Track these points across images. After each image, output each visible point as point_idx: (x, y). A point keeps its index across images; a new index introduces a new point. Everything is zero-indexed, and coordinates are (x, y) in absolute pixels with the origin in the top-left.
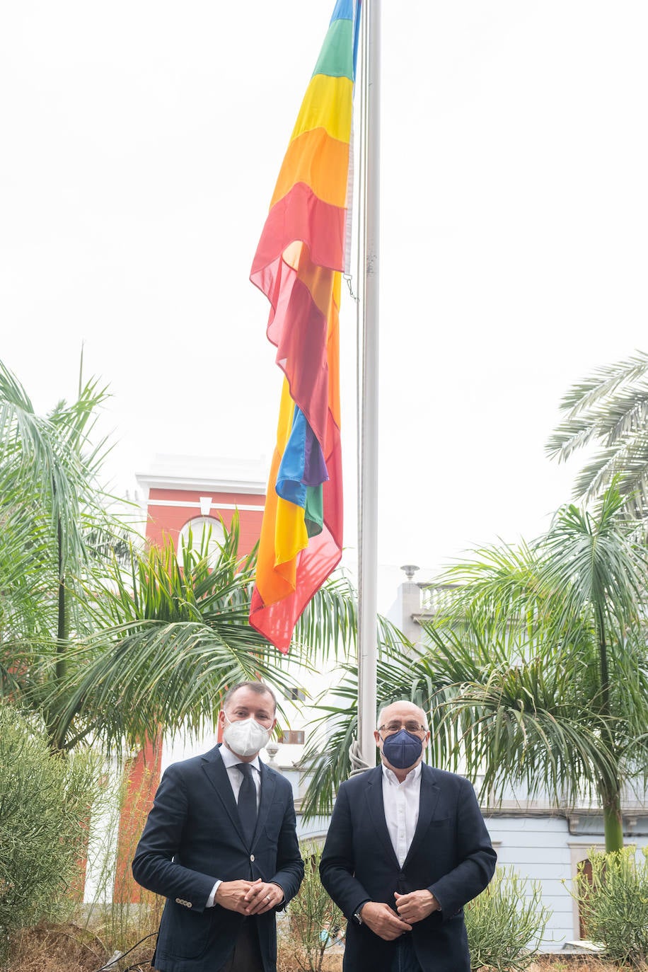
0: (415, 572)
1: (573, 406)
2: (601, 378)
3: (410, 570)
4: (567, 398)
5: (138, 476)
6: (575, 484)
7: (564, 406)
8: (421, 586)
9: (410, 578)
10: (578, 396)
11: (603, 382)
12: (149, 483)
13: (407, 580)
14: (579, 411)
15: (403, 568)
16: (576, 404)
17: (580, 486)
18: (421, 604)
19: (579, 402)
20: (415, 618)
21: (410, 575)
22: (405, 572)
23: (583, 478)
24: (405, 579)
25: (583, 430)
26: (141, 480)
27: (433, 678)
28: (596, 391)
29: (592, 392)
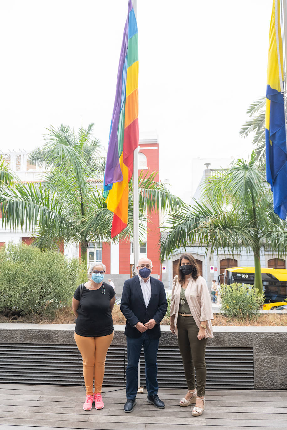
0: (209, 165)
2: (261, 101)
3: (207, 165)
4: (248, 110)
6: (253, 139)
7: (248, 113)
8: (211, 170)
9: (208, 168)
10: (253, 108)
11: (261, 102)
13: (207, 168)
14: (253, 114)
15: (205, 164)
16: (252, 111)
17: (255, 140)
19: (253, 110)
20: (209, 181)
22: (205, 165)
23: (256, 137)
24: (205, 168)
27: (197, 216)
28: (259, 106)
29: (258, 106)
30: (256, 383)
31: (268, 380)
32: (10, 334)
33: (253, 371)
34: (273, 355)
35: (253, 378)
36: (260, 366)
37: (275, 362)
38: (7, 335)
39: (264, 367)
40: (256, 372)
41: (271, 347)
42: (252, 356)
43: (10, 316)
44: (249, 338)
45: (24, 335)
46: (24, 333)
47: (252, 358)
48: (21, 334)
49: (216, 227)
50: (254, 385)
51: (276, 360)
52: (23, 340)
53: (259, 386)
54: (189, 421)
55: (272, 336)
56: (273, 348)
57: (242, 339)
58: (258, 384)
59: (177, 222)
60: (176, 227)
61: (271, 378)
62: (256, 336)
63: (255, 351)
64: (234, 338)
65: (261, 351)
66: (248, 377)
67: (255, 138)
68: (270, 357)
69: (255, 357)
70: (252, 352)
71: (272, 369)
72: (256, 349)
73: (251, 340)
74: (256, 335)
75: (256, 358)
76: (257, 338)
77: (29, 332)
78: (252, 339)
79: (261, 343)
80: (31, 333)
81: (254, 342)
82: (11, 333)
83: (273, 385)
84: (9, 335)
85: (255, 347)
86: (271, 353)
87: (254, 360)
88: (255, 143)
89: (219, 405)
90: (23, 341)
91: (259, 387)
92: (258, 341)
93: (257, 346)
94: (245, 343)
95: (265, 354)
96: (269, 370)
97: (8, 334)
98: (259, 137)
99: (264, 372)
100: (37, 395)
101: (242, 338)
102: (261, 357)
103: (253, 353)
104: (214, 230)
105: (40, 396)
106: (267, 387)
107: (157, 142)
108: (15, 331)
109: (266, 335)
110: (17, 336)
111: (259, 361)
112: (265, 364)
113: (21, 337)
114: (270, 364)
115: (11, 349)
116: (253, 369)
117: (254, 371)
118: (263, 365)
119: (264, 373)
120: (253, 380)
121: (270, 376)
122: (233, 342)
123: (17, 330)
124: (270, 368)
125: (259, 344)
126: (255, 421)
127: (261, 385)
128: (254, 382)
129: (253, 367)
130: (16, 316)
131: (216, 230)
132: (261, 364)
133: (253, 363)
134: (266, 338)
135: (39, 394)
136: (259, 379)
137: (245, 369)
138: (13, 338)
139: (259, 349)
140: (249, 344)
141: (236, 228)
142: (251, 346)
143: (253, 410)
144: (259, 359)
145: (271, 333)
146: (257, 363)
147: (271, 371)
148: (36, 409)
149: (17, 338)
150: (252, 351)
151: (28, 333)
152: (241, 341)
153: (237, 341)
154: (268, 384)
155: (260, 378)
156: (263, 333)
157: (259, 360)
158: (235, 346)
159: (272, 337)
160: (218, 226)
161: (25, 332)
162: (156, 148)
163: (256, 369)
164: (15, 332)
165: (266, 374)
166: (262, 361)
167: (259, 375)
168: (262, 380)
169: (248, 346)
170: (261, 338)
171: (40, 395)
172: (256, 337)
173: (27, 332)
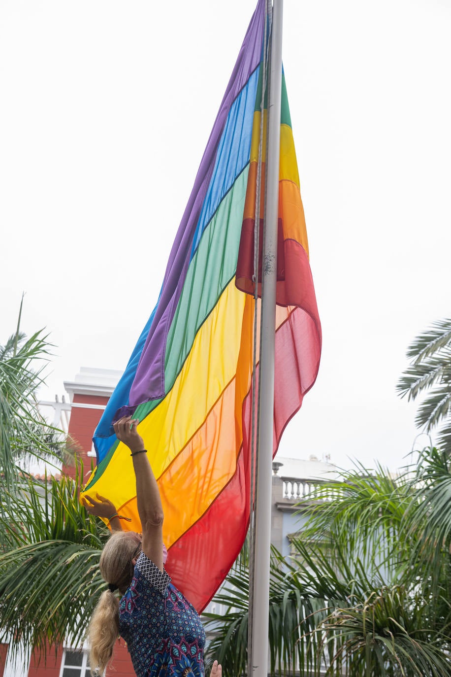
0: (280, 468)
1: (418, 354)
3: (275, 466)
4: (412, 348)
5: (66, 384)
7: (411, 354)
8: (285, 479)
9: (276, 473)
10: (422, 345)
12: (74, 390)
14: (423, 357)
16: (421, 353)
18: (284, 495)
19: (423, 350)
20: (279, 506)
21: (276, 470)
23: (425, 409)
25: (428, 373)
26: (67, 387)
28: (437, 342)
29: (434, 342)
67: (422, 411)
88: (423, 423)
98: (432, 411)
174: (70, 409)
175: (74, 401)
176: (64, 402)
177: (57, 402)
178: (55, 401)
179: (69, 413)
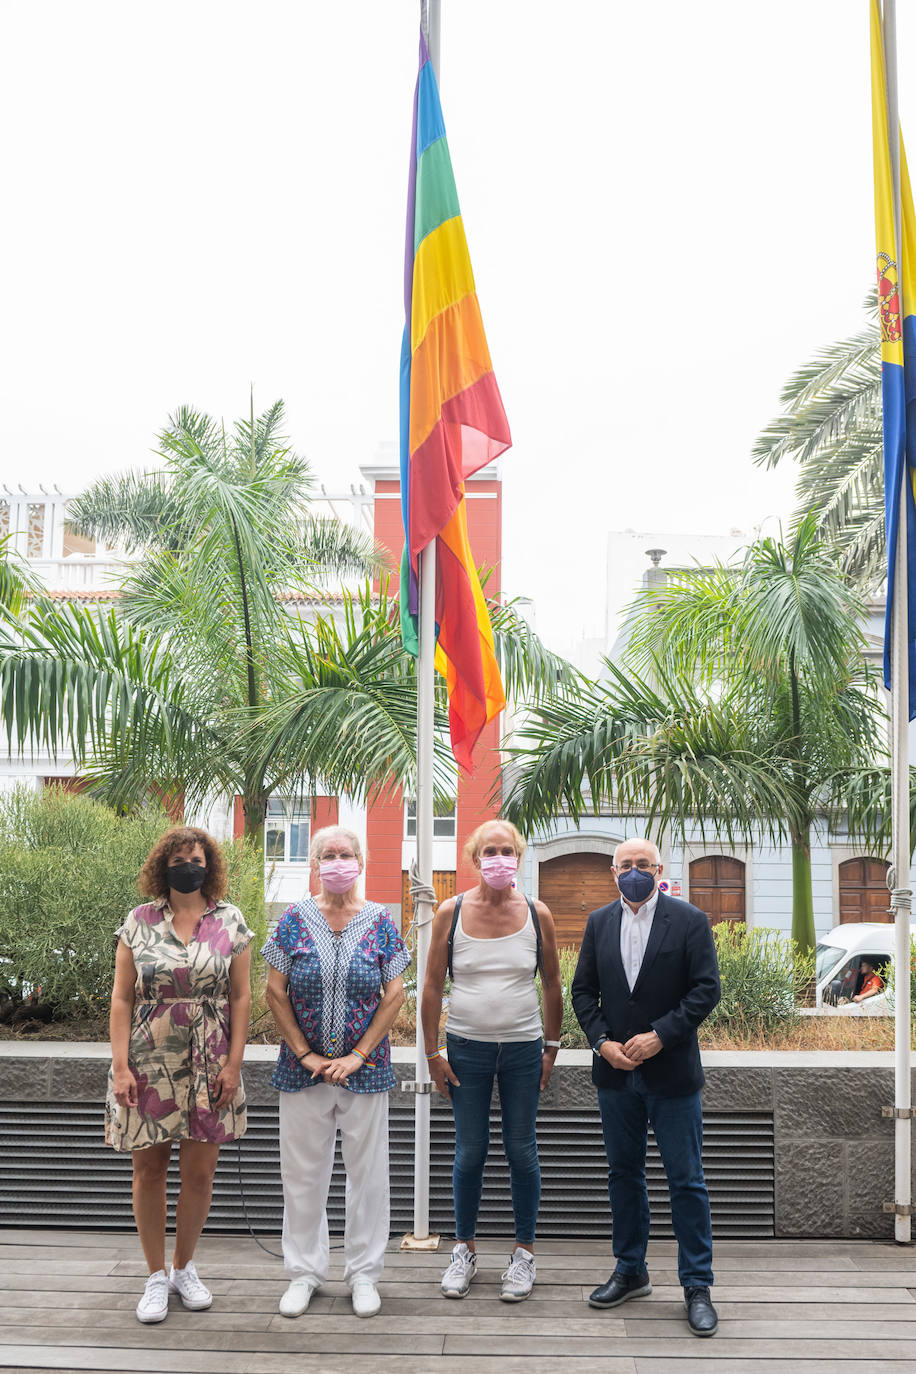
0: (662, 556)
3: (656, 555)
5: (362, 469)
8: (667, 572)
9: (656, 564)
10: (801, 385)
11: (828, 366)
12: (375, 476)
13: (653, 566)
14: (802, 401)
15: (648, 553)
16: (799, 395)
17: (805, 481)
19: (802, 391)
21: (656, 560)
22: (650, 557)
23: (808, 472)
24: (650, 565)
26: (366, 472)
27: (617, 716)
28: (821, 377)
29: (817, 378)
30: (780, 1219)
31: (815, 1209)
32: (23, 1073)
33: (772, 1183)
34: (833, 1133)
35: (772, 1205)
36: (794, 1167)
37: (837, 1157)
38: (10, 1075)
39: (805, 1170)
40: (782, 1187)
41: (827, 1113)
42: (771, 1138)
43: (16, 1023)
44: (760, 1083)
45: (67, 1076)
46: (69, 1070)
47: (770, 1144)
48: (57, 1072)
49: (678, 751)
50: (773, 1226)
51: (839, 1151)
52: (63, 1092)
53: (790, 1230)
54: (576, 1327)
55: (829, 1077)
56: (832, 1114)
57: (740, 1086)
58: (785, 1222)
59: (553, 733)
60: (550, 748)
61: (824, 1205)
62: (781, 1078)
63: (778, 1122)
64: (717, 1086)
65: (798, 1125)
66: (758, 1200)
67: (805, 476)
68: (824, 1141)
69: (780, 1142)
70: (771, 1127)
71: (828, 1177)
72: (781, 1117)
73: (766, 1090)
74: (783, 1076)
75: (781, 1144)
76: (786, 1082)
77: (83, 1065)
78: (769, 1088)
79: (797, 1098)
80: (87, 1070)
81: (775, 1098)
82: (24, 1070)
83: (830, 1224)
84: (17, 1077)
85: (777, 1112)
86: (825, 1130)
87: (777, 1151)
88: (806, 491)
89: (668, 1283)
90: (62, 1095)
91: (788, 1232)
92: (787, 1092)
93: (784, 1109)
94: (749, 1098)
95: (809, 1131)
96: (819, 1180)
97: (16, 1072)
99: (804, 1186)
100: (105, 1260)
101: (742, 1084)
102: (797, 1142)
103: (773, 1130)
104: (671, 761)
105: (117, 1262)
106: (811, 1230)
107: (495, 475)
108: (38, 1062)
109: (813, 1075)
110: (44, 1080)
111: (791, 1153)
112: (807, 1163)
113: (57, 1082)
114: (823, 1161)
115: (23, 1122)
116: (772, 1178)
117: (776, 1184)
118: (803, 1165)
119: (804, 1189)
120: (770, 1212)
121: (822, 1198)
122: (713, 1095)
123: (45, 1060)
124: (822, 1174)
125: (791, 1102)
126: (771, 1323)
127: (794, 1226)
128: (773, 1216)
129: (772, 1172)
130: (35, 1022)
131: (677, 762)
132: (797, 1161)
133: (771, 1161)
134: (812, 1084)
135: (114, 1258)
136: (788, 1208)
137: (748, 1178)
138: (32, 1085)
139: (790, 1118)
140: (760, 1103)
141: (740, 757)
142: (767, 1109)
143: (765, 1295)
144: (789, 1146)
145: (826, 1070)
146: (785, 1159)
147: (824, 1182)
148: (105, 1300)
149: (43, 1086)
150: (770, 1122)
151: (81, 1071)
152: (737, 1093)
153: (726, 1092)
154: (815, 1223)
155: (792, 1205)
156: (803, 1070)
157: (789, 1151)
158: (720, 1109)
159: (829, 1081)
160: (685, 749)
161: (71, 1066)
162: (494, 495)
163: (781, 1177)
164: (38, 1069)
165: (812, 1191)
166: (800, 1152)
167: (788, 1196)
168: (799, 1211)
169: (759, 1108)
170: (797, 1085)
171: (116, 1260)
172: (783, 1081)
173: (75, 1067)
174: (373, 502)
175: (376, 492)
176: (363, 494)
177: (354, 494)
178: (351, 493)
179: (373, 507)
